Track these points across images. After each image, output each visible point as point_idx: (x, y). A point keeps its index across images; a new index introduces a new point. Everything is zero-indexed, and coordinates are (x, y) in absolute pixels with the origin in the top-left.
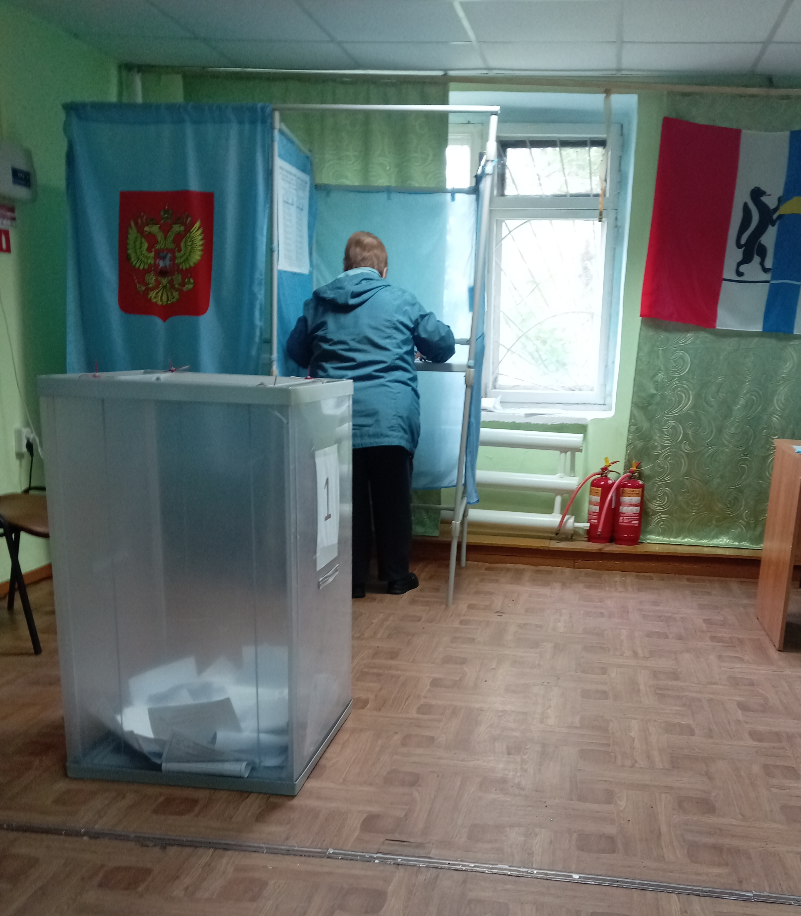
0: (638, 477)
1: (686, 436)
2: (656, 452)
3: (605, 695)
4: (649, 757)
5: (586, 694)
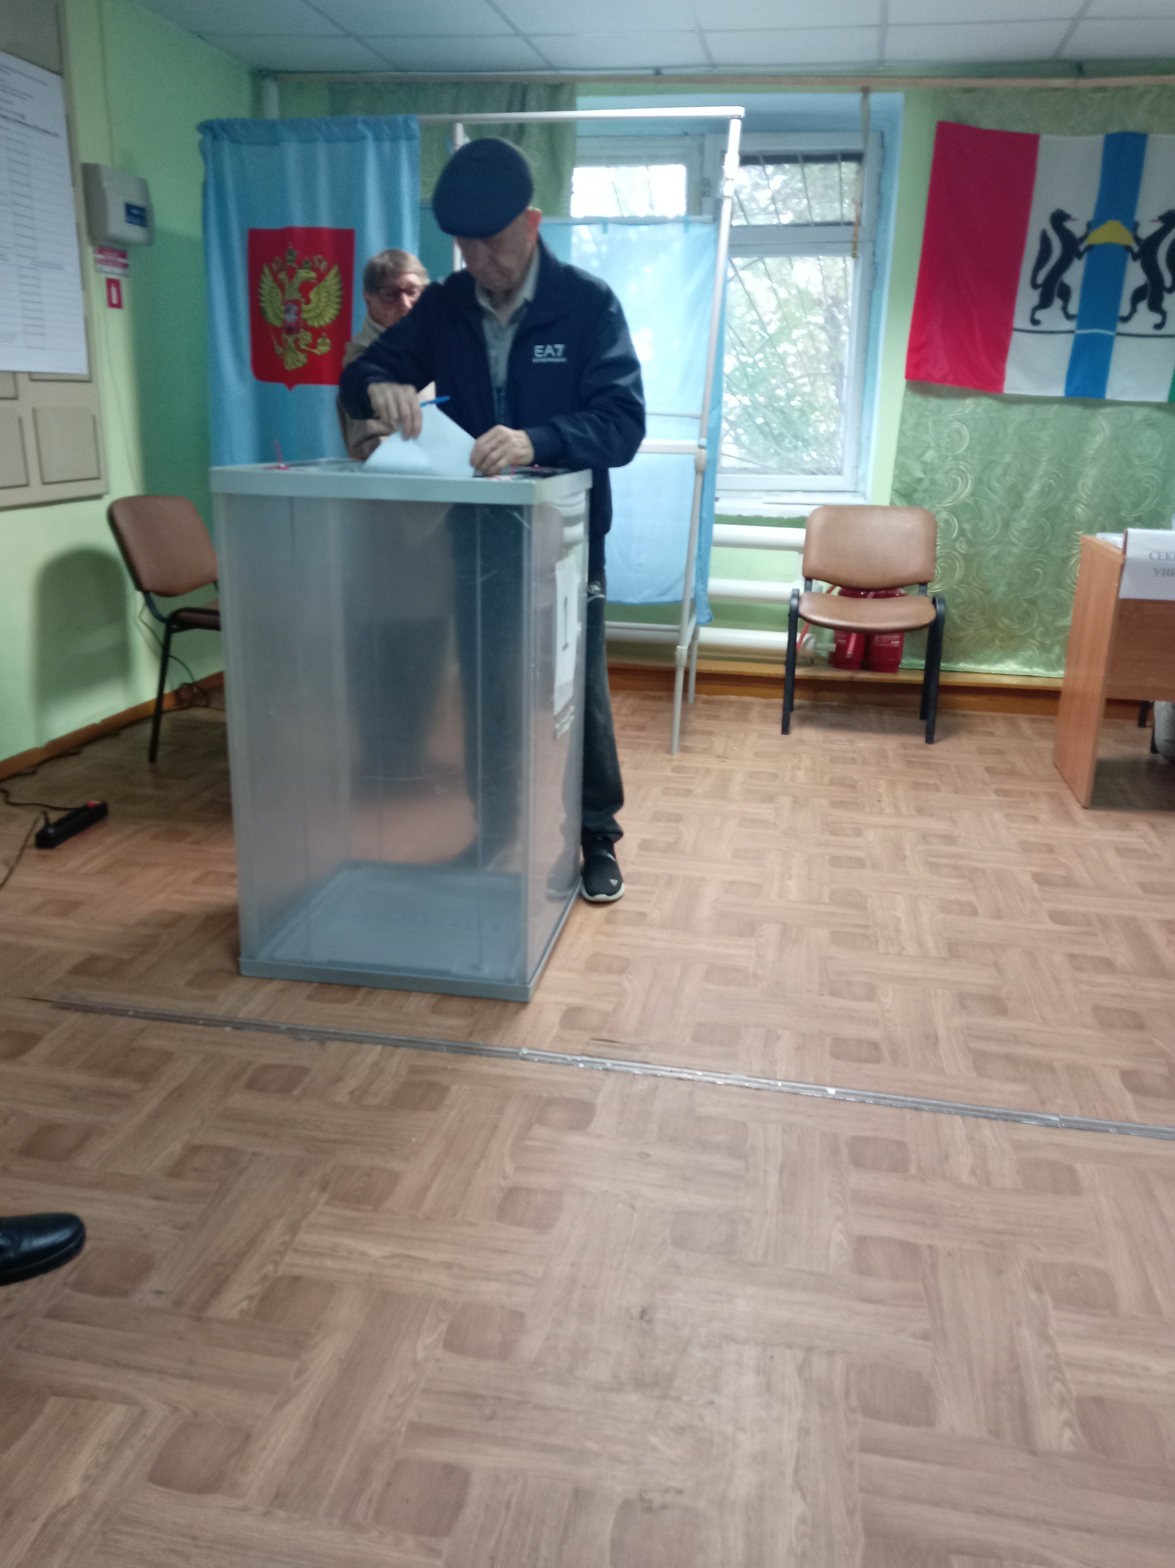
1: (962, 532)
3: (860, 863)
4: (920, 944)
5: (836, 861)
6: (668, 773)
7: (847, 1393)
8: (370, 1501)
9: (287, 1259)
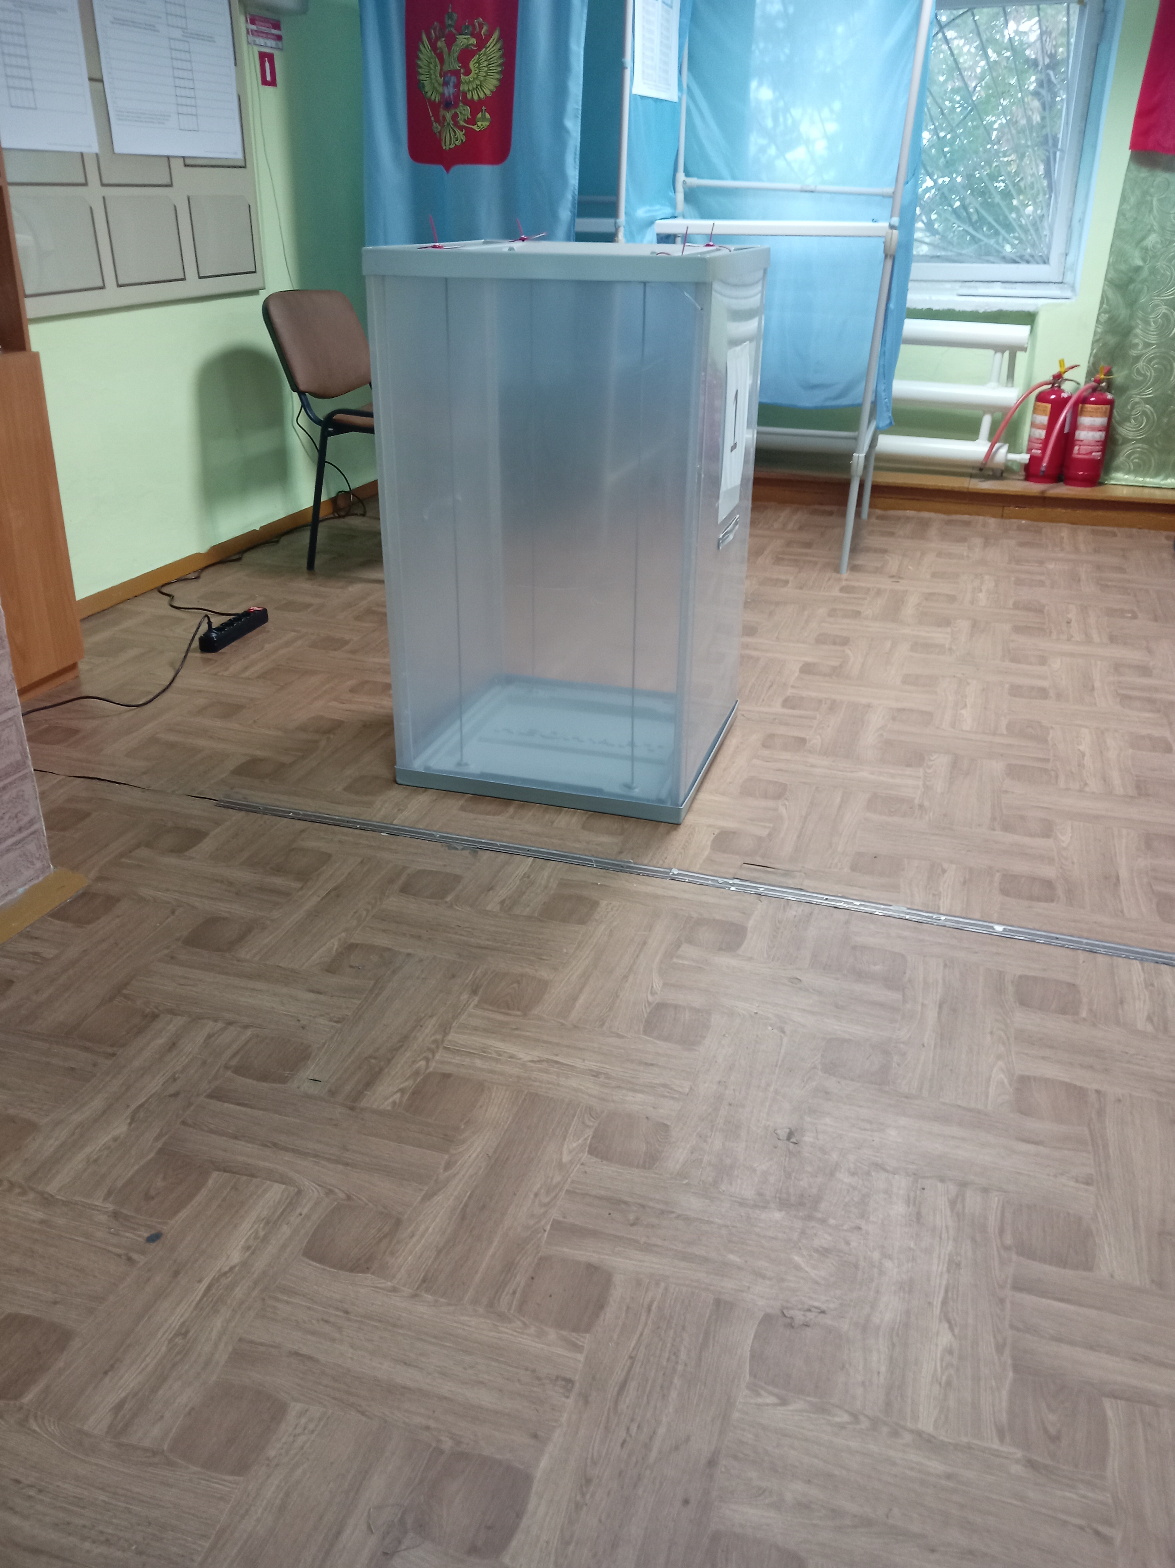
0: (1106, 388)
2: (1134, 353)
3: (1043, 693)
4: (1105, 779)
5: (1016, 691)
6: (836, 592)
7: (1002, 1231)
8: (514, 1293)
9: (437, 1057)
